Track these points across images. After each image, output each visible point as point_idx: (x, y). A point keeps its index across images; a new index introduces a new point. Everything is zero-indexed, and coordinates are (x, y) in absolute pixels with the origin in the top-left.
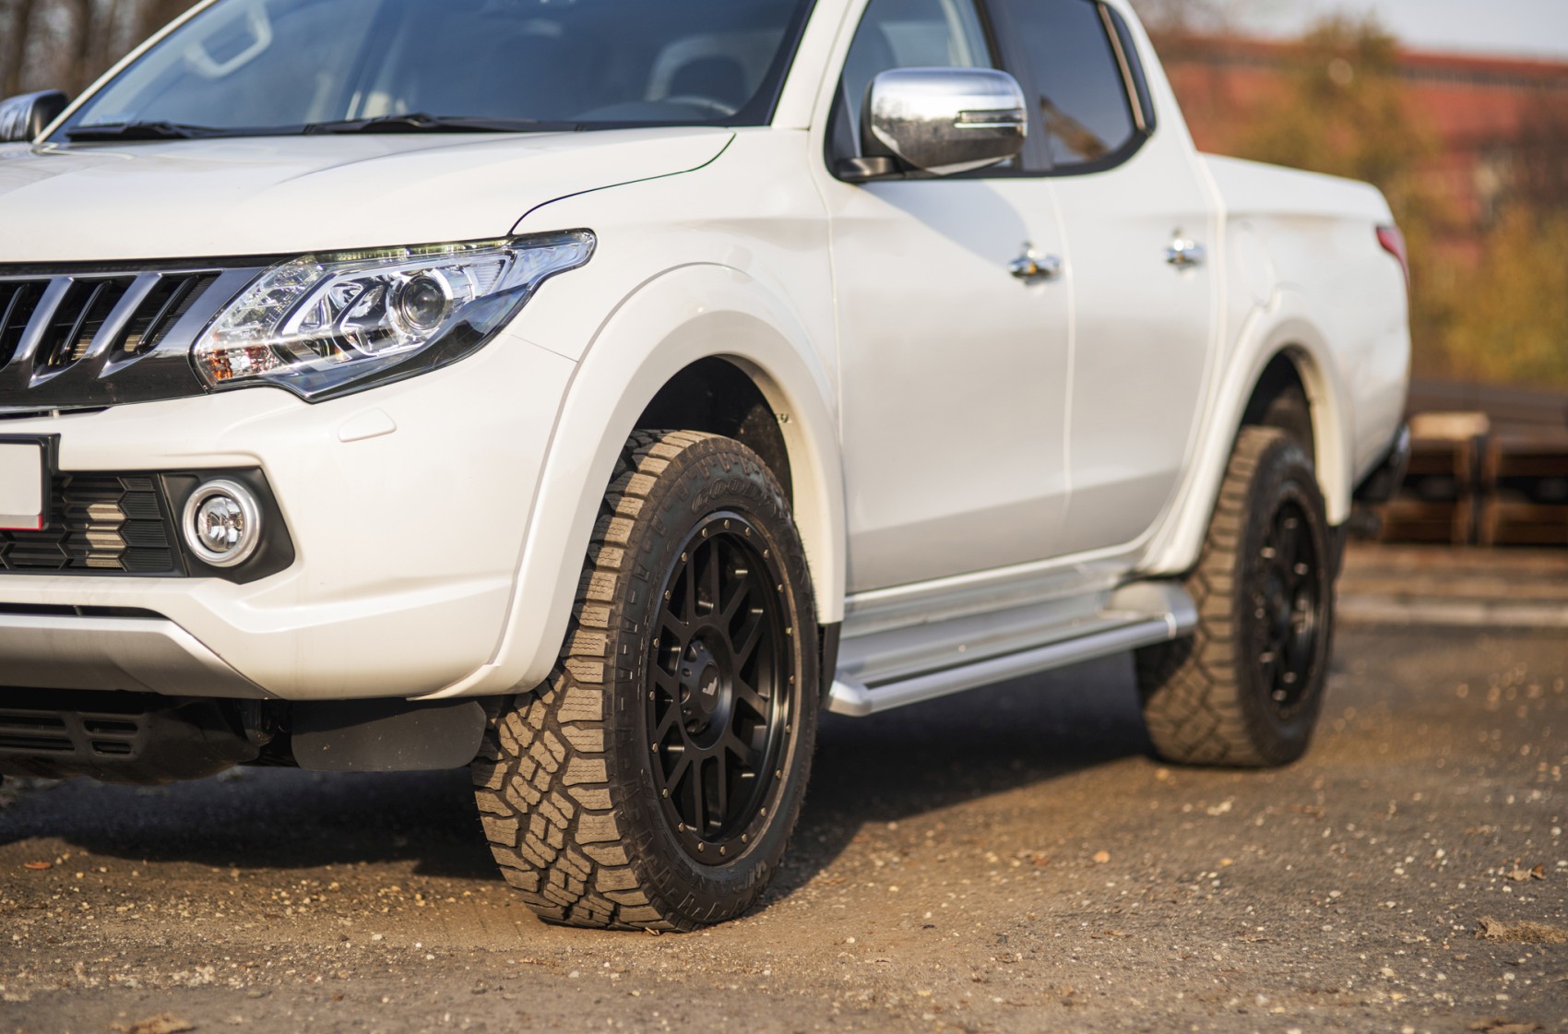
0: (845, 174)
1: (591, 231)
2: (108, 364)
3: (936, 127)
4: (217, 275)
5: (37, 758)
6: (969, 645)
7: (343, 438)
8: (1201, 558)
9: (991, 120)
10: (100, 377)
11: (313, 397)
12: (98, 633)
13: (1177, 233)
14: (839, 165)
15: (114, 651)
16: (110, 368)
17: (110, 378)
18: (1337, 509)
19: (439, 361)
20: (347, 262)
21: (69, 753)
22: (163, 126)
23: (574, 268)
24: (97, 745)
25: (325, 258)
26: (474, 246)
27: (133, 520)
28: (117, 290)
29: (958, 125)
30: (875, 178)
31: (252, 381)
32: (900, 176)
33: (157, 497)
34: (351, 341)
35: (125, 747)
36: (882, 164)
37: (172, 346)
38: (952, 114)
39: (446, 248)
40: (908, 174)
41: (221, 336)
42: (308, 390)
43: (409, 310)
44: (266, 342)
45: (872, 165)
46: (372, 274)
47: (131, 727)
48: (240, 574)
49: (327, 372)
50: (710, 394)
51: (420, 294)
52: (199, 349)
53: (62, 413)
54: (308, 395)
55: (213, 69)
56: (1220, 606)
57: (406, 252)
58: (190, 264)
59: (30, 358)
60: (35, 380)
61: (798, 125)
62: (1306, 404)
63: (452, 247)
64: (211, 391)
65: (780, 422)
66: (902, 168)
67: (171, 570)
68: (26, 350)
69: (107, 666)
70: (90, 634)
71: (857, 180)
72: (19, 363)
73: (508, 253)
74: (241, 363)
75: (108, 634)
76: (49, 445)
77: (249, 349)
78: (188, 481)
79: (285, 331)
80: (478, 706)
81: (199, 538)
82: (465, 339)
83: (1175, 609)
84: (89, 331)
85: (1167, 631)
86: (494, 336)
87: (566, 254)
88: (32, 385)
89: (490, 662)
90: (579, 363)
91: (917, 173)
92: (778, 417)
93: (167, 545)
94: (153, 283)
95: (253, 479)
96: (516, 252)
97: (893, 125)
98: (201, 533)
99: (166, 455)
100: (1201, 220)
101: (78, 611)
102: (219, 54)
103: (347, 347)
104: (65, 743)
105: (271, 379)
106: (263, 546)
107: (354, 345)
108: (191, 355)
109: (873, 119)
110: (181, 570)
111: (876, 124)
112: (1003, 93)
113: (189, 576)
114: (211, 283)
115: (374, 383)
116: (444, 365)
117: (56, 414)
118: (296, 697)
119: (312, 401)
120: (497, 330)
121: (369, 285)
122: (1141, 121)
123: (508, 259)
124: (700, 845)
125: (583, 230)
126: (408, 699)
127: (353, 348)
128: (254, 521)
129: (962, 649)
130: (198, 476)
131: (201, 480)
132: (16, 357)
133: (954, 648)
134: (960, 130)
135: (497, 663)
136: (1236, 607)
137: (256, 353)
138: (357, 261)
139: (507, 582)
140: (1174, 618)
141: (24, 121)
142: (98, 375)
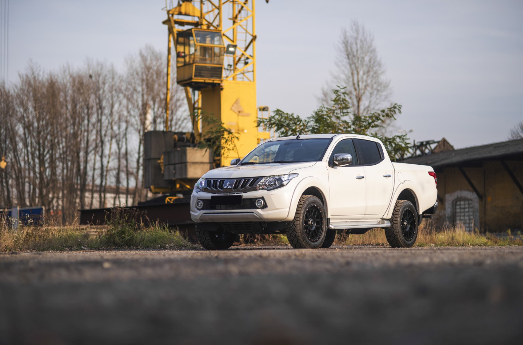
0: (331, 166)
4: (259, 178)
10: (248, 189)
13: (386, 173)
26: (285, 175)
28: (249, 180)
31: (262, 189)
33: (253, 201)
39: (282, 175)
40: (338, 166)
43: (278, 182)
46: (276, 178)
48: (261, 208)
51: (280, 180)
52: (257, 186)
57: (278, 176)
58: (256, 177)
64: (258, 190)
69: (248, 218)
76: (242, 196)
79: (266, 184)
80: (286, 223)
81: (257, 205)
84: (246, 184)
87: (295, 176)
88: (240, 190)
89: (287, 218)
90: (296, 187)
94: (253, 179)
95: (263, 198)
99: (254, 196)
101: (245, 213)
106: (264, 206)
107: (273, 185)
110: (255, 208)
111: (334, 161)
117: (243, 193)
119: (269, 191)
120: (287, 184)
122: (382, 158)
123: (289, 176)
125: (297, 173)
126: (279, 222)
128: (263, 203)
131: (258, 199)
132: (239, 187)
138: (272, 177)
139: (288, 209)
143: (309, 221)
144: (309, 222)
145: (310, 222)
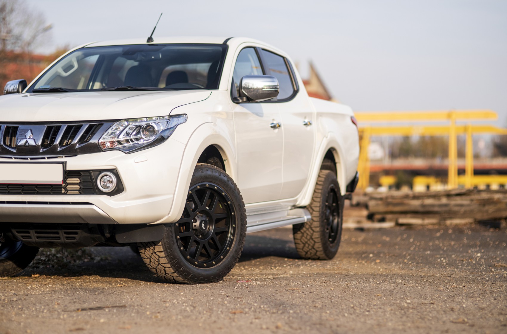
0: (235, 101)
1: (186, 114)
2: (78, 145)
3: (258, 89)
4: (103, 124)
5: (50, 242)
6: (259, 221)
7: (136, 162)
8: (311, 203)
9: (273, 88)
10: (76, 148)
11: (127, 152)
12: (76, 208)
13: (305, 118)
14: (235, 100)
15: (80, 213)
16: (78, 146)
17: (78, 148)
18: (343, 192)
19: (156, 144)
20: (132, 121)
21: (59, 240)
22: (60, 89)
23: (183, 123)
24: (67, 238)
25: (127, 120)
26: (161, 117)
27: (84, 182)
28: (78, 128)
29: (263, 89)
30: (243, 102)
31: (112, 149)
32: (249, 102)
33: (90, 176)
34: (133, 140)
35: (74, 238)
36: (245, 99)
37: (94, 141)
38: (262, 86)
39: (154, 118)
40: (251, 101)
41: (104, 138)
42: (126, 151)
43: (146, 133)
44: (114, 140)
45: (242, 99)
46: (137, 124)
47: (76, 233)
48: (111, 194)
49: (129, 147)
50: (206, 155)
51: (149, 129)
52: (100, 141)
53: (65, 157)
54: (126, 152)
55: (65, 74)
56: (316, 214)
57: (145, 119)
58: (96, 122)
59: (58, 144)
60: (59, 149)
61: (225, 89)
62: (335, 164)
63: (155, 118)
64: (103, 151)
65: (224, 161)
66: (250, 100)
67: (93, 193)
68: (57, 142)
69: (78, 217)
70: (74, 209)
71: (238, 103)
72: (56, 145)
73: (169, 119)
74: (108, 145)
75: (79, 209)
76: (64, 164)
77: (110, 142)
78: (98, 172)
79: (120, 137)
80: (164, 226)
81: (101, 185)
82: (161, 140)
83: (306, 215)
84: (73, 138)
85: (305, 220)
86: (168, 139)
87: (181, 119)
88: (58, 150)
89: (168, 215)
90: (186, 145)
91: (253, 101)
92: (224, 160)
93: (92, 188)
94: (87, 126)
95: (114, 171)
96: (171, 119)
97: (247, 89)
98: (101, 184)
99: (93, 166)
100: (310, 114)
101: (71, 203)
102: (66, 70)
103: (133, 141)
104: (59, 238)
105: (117, 148)
106: (117, 188)
107: (134, 141)
108: (98, 143)
109: (242, 88)
110: (96, 193)
111: (243, 89)
112: (273, 82)
113: (98, 195)
114: (102, 126)
115: (141, 149)
116: (157, 145)
117: (64, 157)
118: (123, 223)
119: (127, 154)
120: (168, 137)
121: (137, 127)
122: (296, 89)
123: (169, 120)
124: (205, 264)
125: (184, 114)
126: (148, 224)
127: (134, 142)
128: (115, 182)
129: (257, 222)
130: (100, 171)
131: (102, 172)
132: (55, 144)
133: (256, 222)
134: (264, 90)
135: (169, 215)
136: (320, 214)
137: (112, 142)
138: (133, 121)
139: (172, 196)
140: (305, 217)
141: (16, 88)
142: (75, 147)
143: (196, 221)
144: (194, 224)
145: (197, 224)
